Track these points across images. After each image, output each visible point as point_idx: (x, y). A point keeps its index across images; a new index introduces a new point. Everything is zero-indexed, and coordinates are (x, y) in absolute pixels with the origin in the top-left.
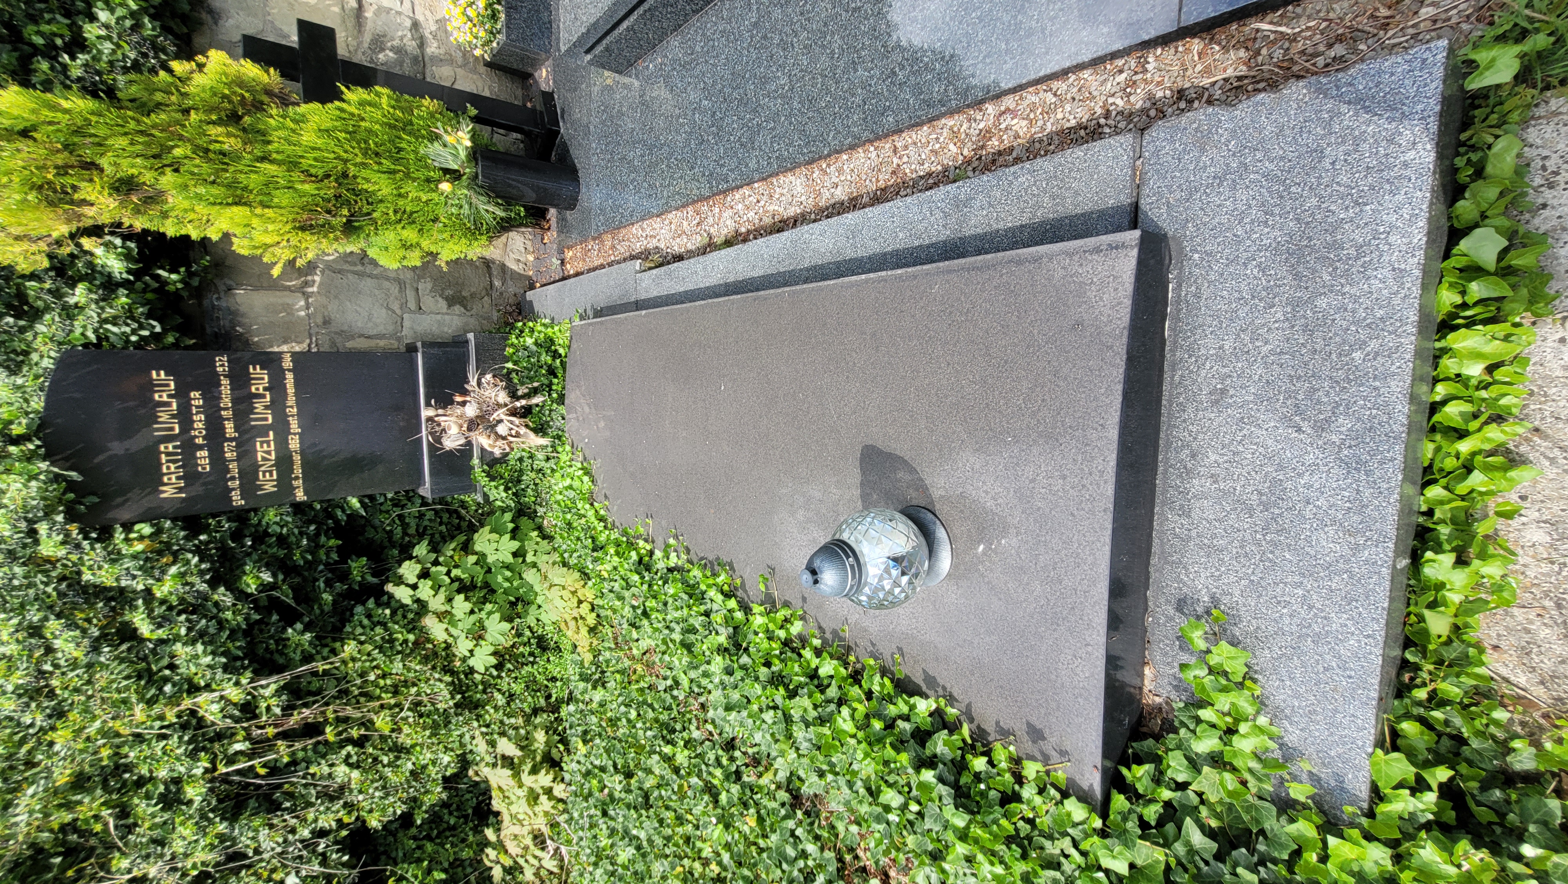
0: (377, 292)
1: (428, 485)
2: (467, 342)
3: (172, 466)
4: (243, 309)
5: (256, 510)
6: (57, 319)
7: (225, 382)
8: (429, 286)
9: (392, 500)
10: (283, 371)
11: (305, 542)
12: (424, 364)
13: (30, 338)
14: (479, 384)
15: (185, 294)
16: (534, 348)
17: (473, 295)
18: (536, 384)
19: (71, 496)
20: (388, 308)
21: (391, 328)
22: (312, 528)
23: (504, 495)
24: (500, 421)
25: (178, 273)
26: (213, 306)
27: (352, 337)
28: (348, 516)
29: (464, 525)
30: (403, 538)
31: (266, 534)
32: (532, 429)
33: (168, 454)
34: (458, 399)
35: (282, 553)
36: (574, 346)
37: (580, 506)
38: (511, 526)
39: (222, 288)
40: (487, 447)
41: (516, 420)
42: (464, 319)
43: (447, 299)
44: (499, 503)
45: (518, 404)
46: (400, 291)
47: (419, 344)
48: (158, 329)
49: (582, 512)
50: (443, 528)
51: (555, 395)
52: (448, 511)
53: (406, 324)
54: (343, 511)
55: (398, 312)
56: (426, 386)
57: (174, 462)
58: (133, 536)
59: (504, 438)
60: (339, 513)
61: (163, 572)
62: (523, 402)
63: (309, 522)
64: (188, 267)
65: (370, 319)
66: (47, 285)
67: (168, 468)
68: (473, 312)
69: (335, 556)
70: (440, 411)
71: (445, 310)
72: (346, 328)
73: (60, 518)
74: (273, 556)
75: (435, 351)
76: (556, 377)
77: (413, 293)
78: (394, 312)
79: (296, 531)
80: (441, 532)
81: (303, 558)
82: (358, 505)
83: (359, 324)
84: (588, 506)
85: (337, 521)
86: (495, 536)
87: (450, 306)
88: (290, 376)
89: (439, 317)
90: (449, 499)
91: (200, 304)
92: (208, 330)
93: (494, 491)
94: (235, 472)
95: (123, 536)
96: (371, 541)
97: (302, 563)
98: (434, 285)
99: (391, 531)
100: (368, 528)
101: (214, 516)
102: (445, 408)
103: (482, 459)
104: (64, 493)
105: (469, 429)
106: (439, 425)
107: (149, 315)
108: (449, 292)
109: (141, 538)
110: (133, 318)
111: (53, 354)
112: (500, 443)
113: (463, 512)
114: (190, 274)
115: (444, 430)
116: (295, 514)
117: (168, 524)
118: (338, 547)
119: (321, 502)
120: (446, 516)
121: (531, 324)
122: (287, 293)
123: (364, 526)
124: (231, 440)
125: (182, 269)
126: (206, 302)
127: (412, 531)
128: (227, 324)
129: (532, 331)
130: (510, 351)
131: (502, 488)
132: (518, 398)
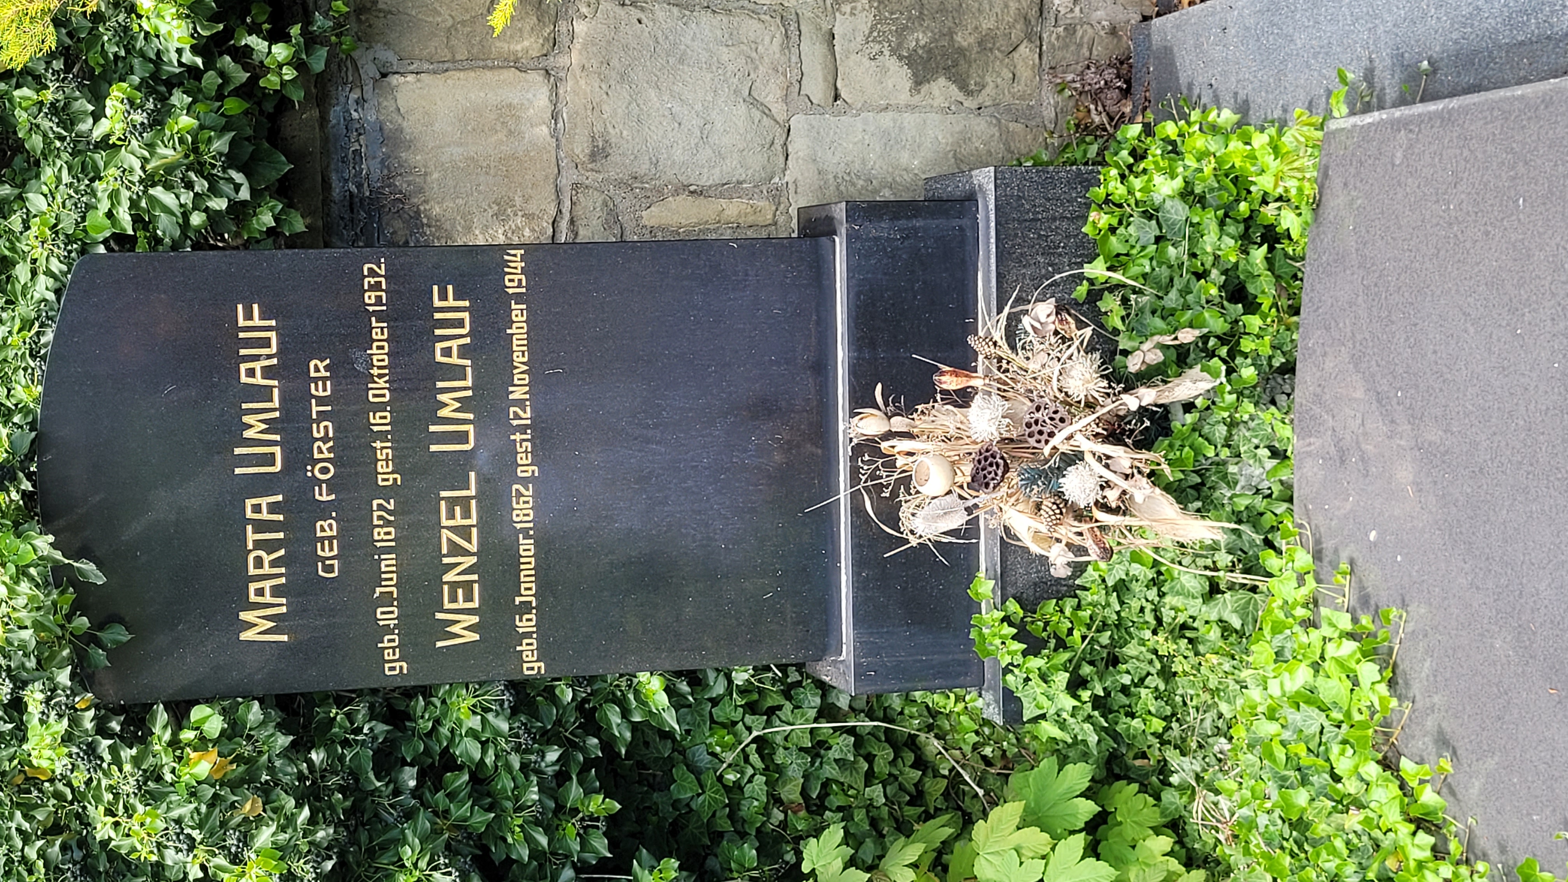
0: (725, 54)
1: (847, 653)
2: (971, 198)
3: (267, 558)
4: (410, 126)
5: (427, 692)
6: (66, 178)
7: (379, 331)
8: (864, 21)
9: (743, 691)
10: (504, 300)
11: (533, 794)
12: (851, 269)
13: (17, 227)
14: (1012, 334)
15: (297, 96)
16: (1178, 211)
17: (985, 43)
18: (1187, 336)
19: (82, 622)
20: (753, 101)
21: (756, 162)
22: (553, 755)
23: (1069, 702)
24: (1074, 458)
25: (286, 38)
26: (349, 121)
27: (658, 195)
28: (635, 728)
29: (935, 788)
30: (766, 812)
31: (449, 762)
32: (1168, 488)
33: (261, 526)
34: (950, 382)
35: (481, 819)
36: (1336, 202)
37: (1343, 766)
38: (1088, 808)
39: (369, 71)
40: (1027, 541)
41: (1122, 456)
42: (958, 123)
43: (910, 61)
44: (1048, 729)
45: (1131, 402)
46: (786, 46)
47: (840, 212)
48: (245, 194)
49: (1351, 786)
50: (876, 793)
51: (1248, 373)
52: (890, 737)
53: (798, 145)
54: (625, 713)
55: (778, 110)
56: (857, 342)
57: (269, 546)
58: (187, 735)
59: (1080, 515)
60: (614, 716)
61: (246, 840)
62: (1147, 396)
63: (547, 738)
64: (307, 21)
65: (704, 138)
66: (49, 96)
67: (259, 562)
68: (985, 98)
69: (601, 845)
70: (899, 423)
71: (904, 97)
72: (643, 168)
73: (63, 677)
74: (459, 826)
75: (882, 229)
76: (1252, 307)
77: (821, 49)
78: (767, 112)
79: (515, 761)
80: (870, 806)
81: (529, 840)
82: (663, 699)
83: (678, 154)
84: (1372, 770)
85: (608, 744)
86: (1036, 839)
87: (918, 82)
88: (518, 313)
89: (886, 120)
90: (896, 702)
91: (323, 120)
92: (336, 192)
93: (1037, 687)
94: (389, 586)
95: (167, 736)
96: (685, 811)
97: (525, 854)
98: (879, 20)
99: (738, 787)
100: (680, 771)
101: (341, 701)
102: (909, 410)
103: (1004, 579)
104: (69, 618)
105: (979, 481)
106: (890, 464)
107: (232, 160)
108: (919, 38)
109: (202, 744)
110: (200, 168)
111: (56, 266)
112: (1068, 530)
113: (935, 745)
114: (311, 41)
115: (906, 481)
116: (515, 712)
117: (254, 713)
118: (612, 819)
119: (575, 682)
120: (884, 754)
121: (1170, 129)
122: (510, 74)
123: (670, 763)
124: (386, 493)
125: (295, 30)
126: (335, 114)
127: (791, 792)
128: (377, 173)
129: (1173, 149)
130: (1101, 219)
131: (1062, 678)
132: (1130, 383)
